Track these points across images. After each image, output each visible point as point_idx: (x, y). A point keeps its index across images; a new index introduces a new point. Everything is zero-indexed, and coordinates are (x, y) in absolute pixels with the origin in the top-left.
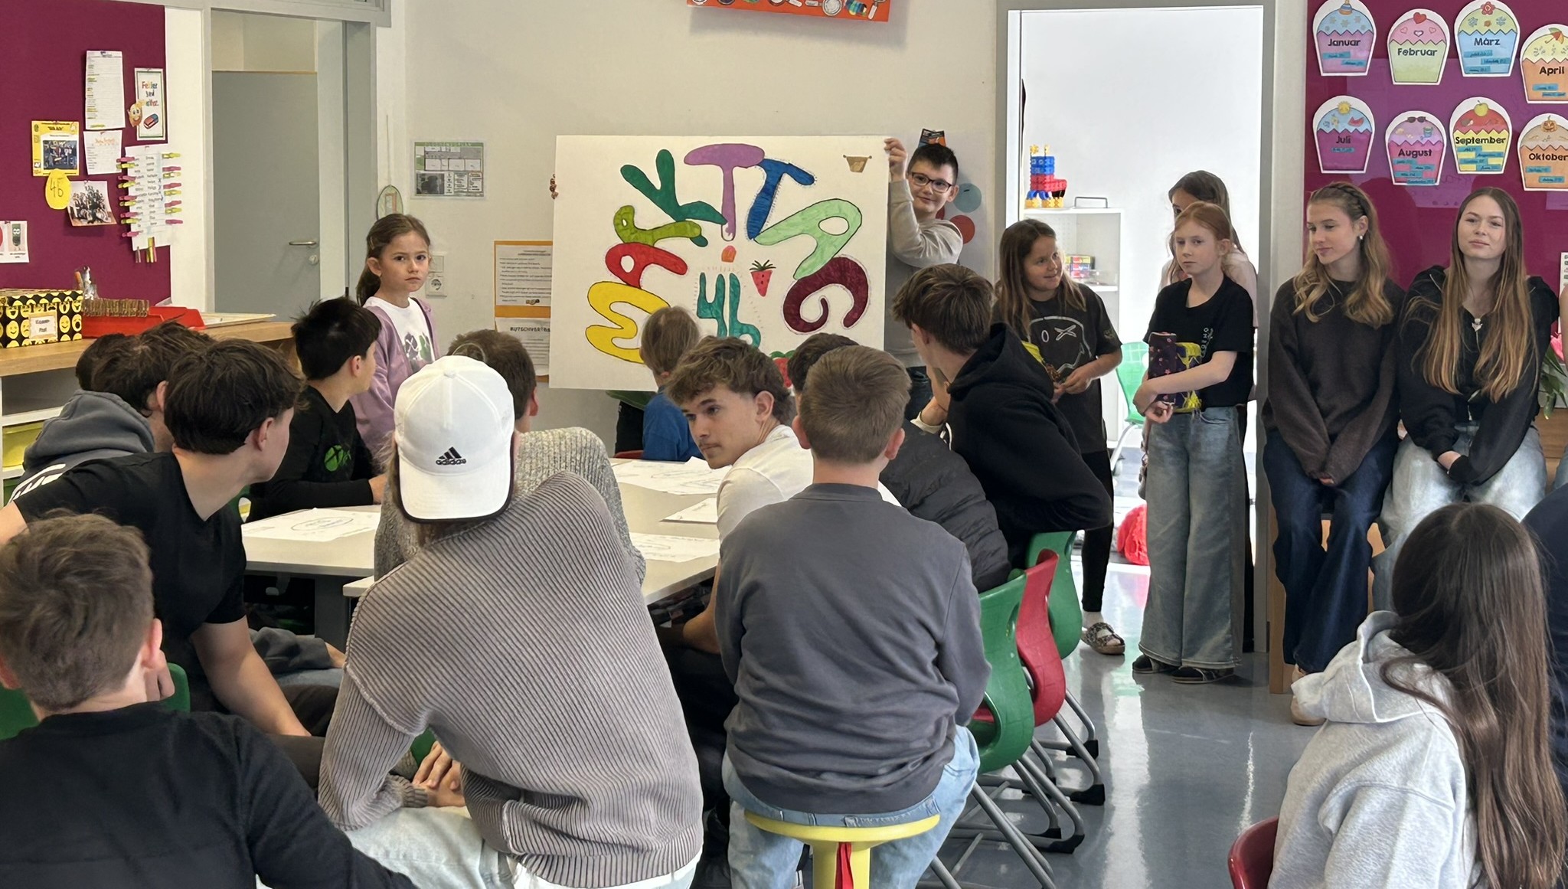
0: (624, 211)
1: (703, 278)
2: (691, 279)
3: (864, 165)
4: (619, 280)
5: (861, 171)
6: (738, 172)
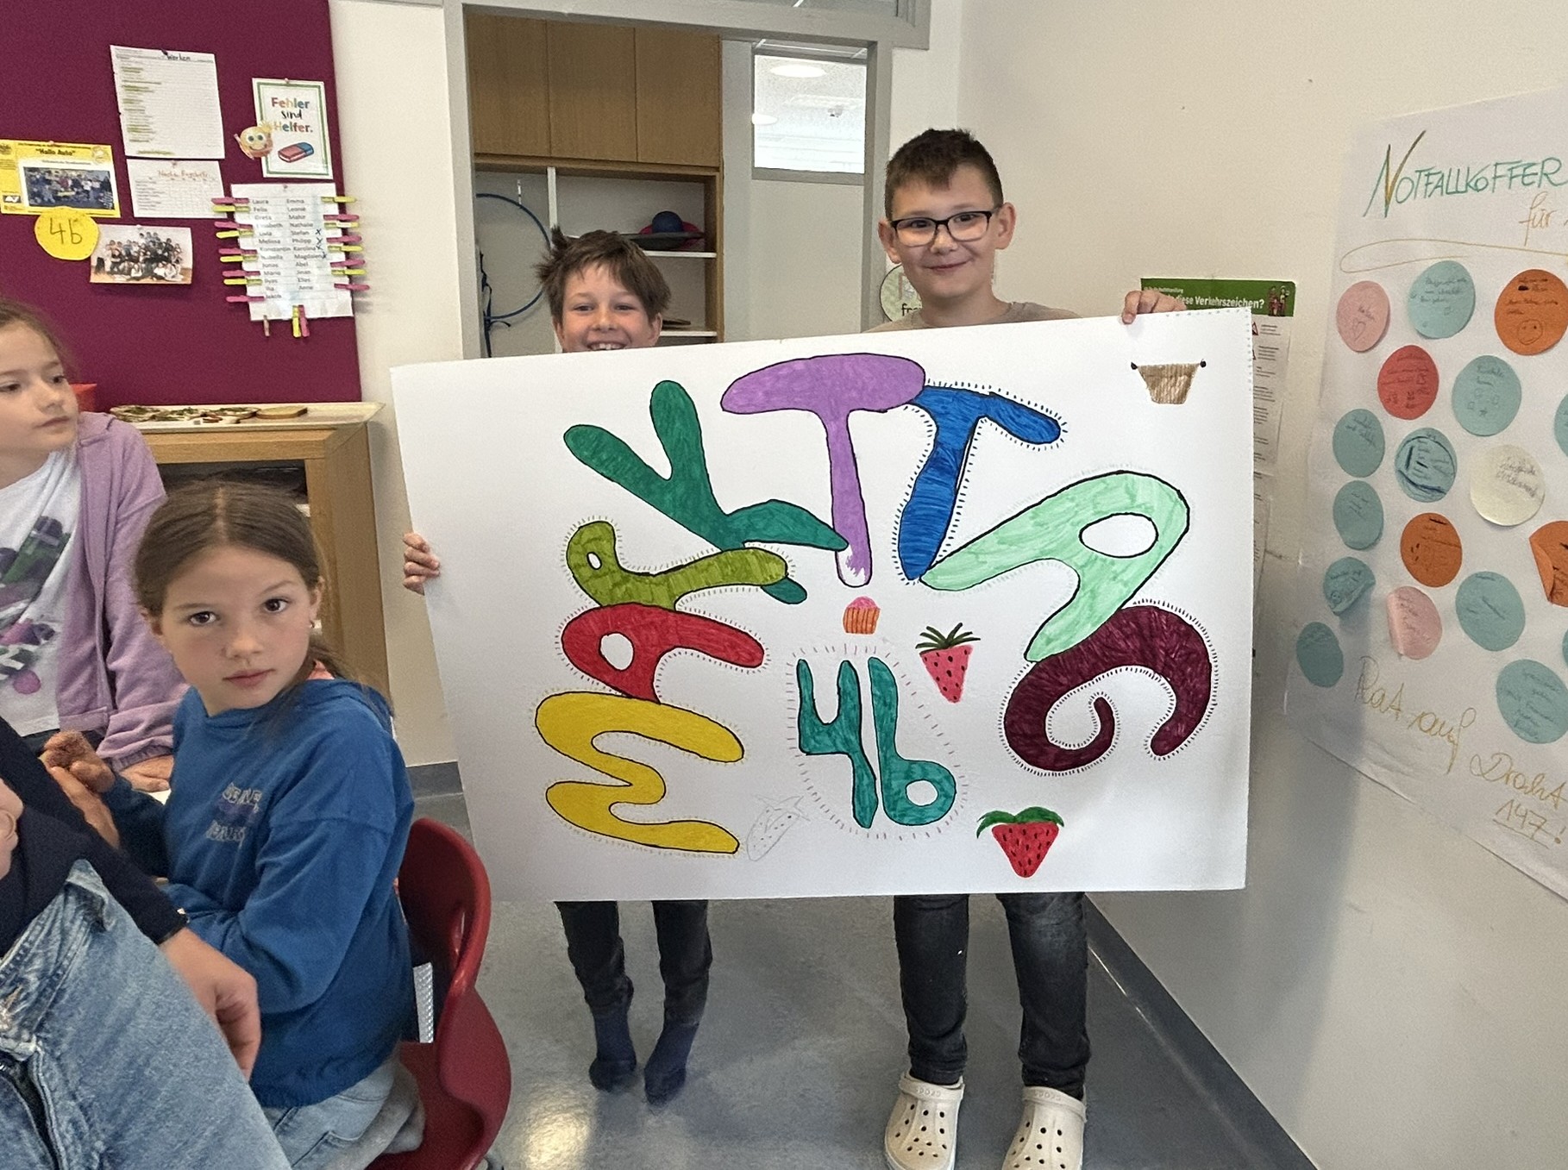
0: (587, 535)
1: (803, 671)
2: (776, 674)
3: (1188, 384)
4: (601, 687)
5: (1181, 399)
6: (860, 422)
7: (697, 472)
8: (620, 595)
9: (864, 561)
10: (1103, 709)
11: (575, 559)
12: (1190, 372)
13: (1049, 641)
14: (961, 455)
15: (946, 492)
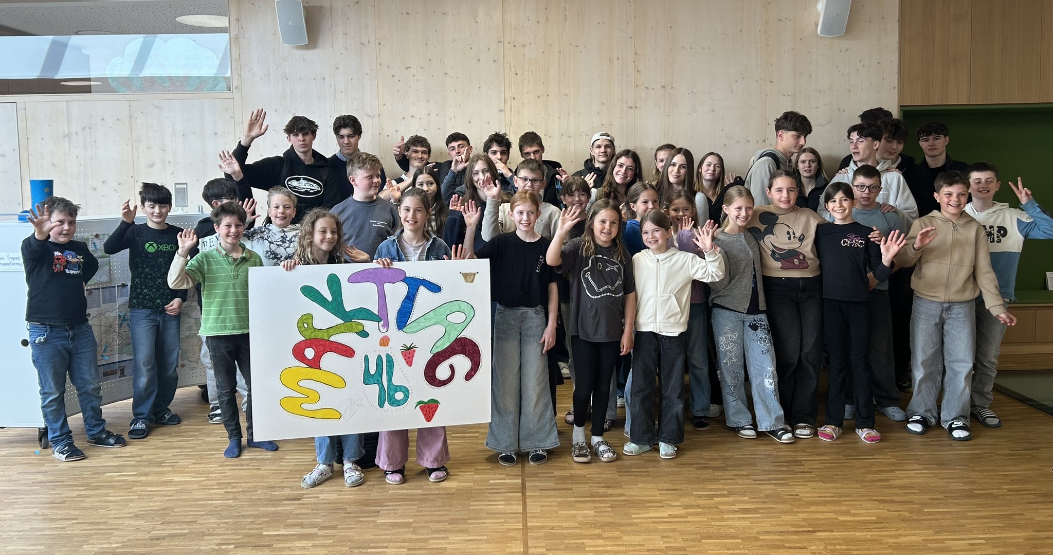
0: (304, 317)
1: (366, 359)
2: (358, 359)
3: (474, 278)
4: (303, 365)
5: (472, 282)
6: (387, 286)
7: (340, 299)
8: (312, 336)
9: (386, 325)
10: (452, 367)
11: (300, 325)
12: (474, 275)
13: (437, 348)
14: (414, 296)
15: (410, 305)
